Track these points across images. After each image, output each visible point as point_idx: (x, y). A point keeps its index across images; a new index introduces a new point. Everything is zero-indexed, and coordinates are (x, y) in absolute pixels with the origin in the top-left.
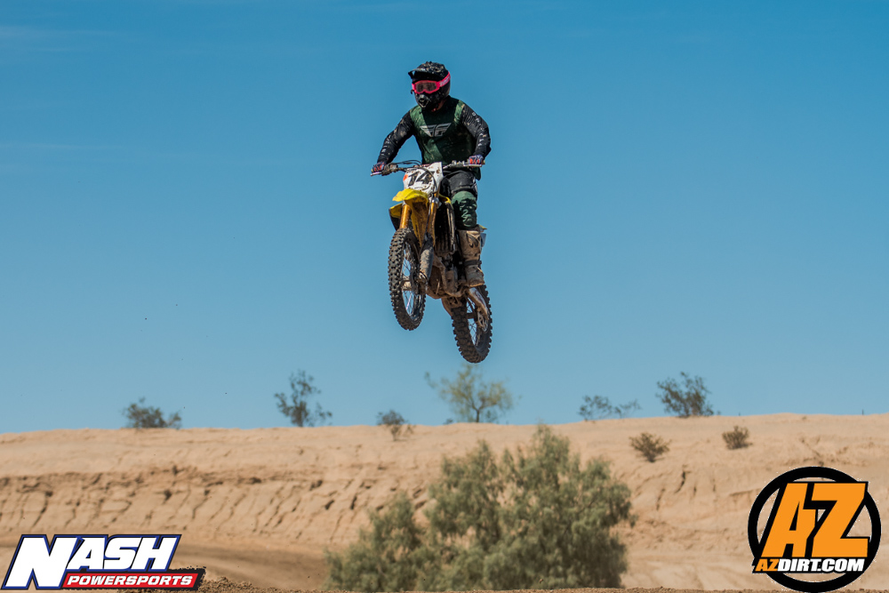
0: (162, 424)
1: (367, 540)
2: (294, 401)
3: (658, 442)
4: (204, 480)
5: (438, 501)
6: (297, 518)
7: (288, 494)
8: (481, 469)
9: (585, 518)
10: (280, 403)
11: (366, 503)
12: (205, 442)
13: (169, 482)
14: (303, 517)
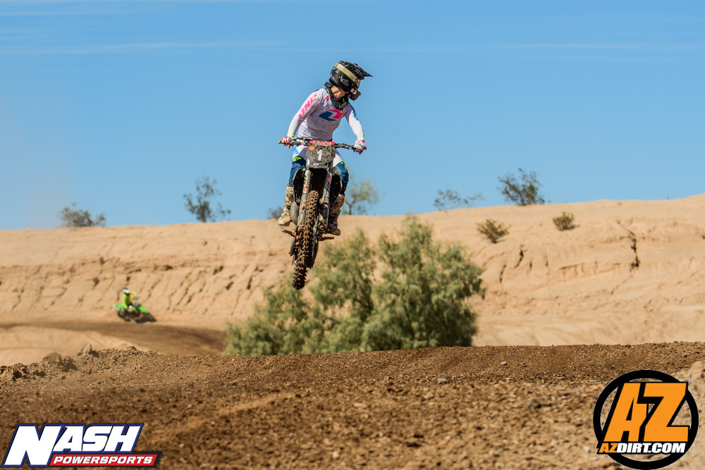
0: (90, 223)
1: (261, 313)
2: (199, 201)
3: (500, 227)
4: (126, 269)
5: (321, 279)
6: (203, 297)
7: (195, 278)
8: (357, 252)
9: (443, 293)
10: (187, 203)
11: (260, 283)
12: (126, 237)
13: (97, 271)
14: (208, 297)
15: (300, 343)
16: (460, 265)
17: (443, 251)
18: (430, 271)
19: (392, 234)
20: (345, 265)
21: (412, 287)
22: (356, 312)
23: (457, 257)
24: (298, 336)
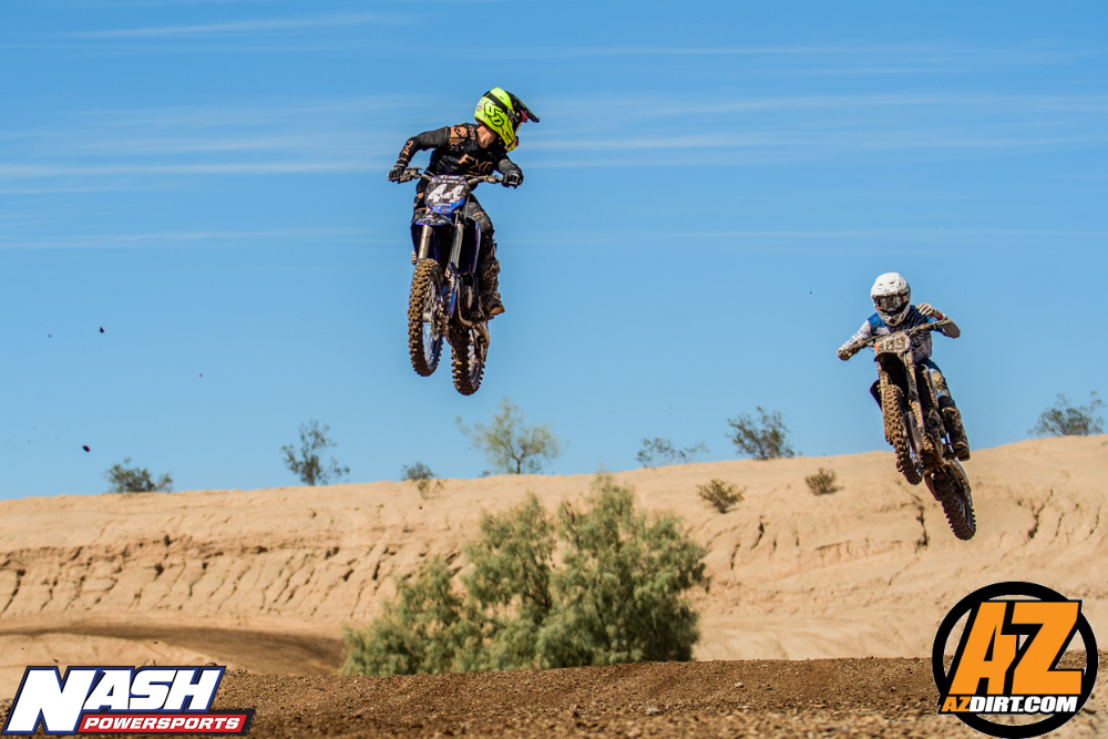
0: (150, 487)
1: (393, 614)
2: (305, 456)
3: (730, 490)
4: (202, 551)
5: (478, 566)
6: (311, 591)
7: (300, 564)
8: (528, 526)
9: (650, 583)
10: (288, 458)
11: (391, 571)
12: (201, 507)
13: (160, 554)
14: (318, 591)
15: (448, 656)
16: (674, 544)
17: (650, 524)
18: (631, 554)
19: (577, 500)
20: (511, 545)
21: (607, 575)
22: (528, 612)
23: (669, 533)
24: (445, 646)
